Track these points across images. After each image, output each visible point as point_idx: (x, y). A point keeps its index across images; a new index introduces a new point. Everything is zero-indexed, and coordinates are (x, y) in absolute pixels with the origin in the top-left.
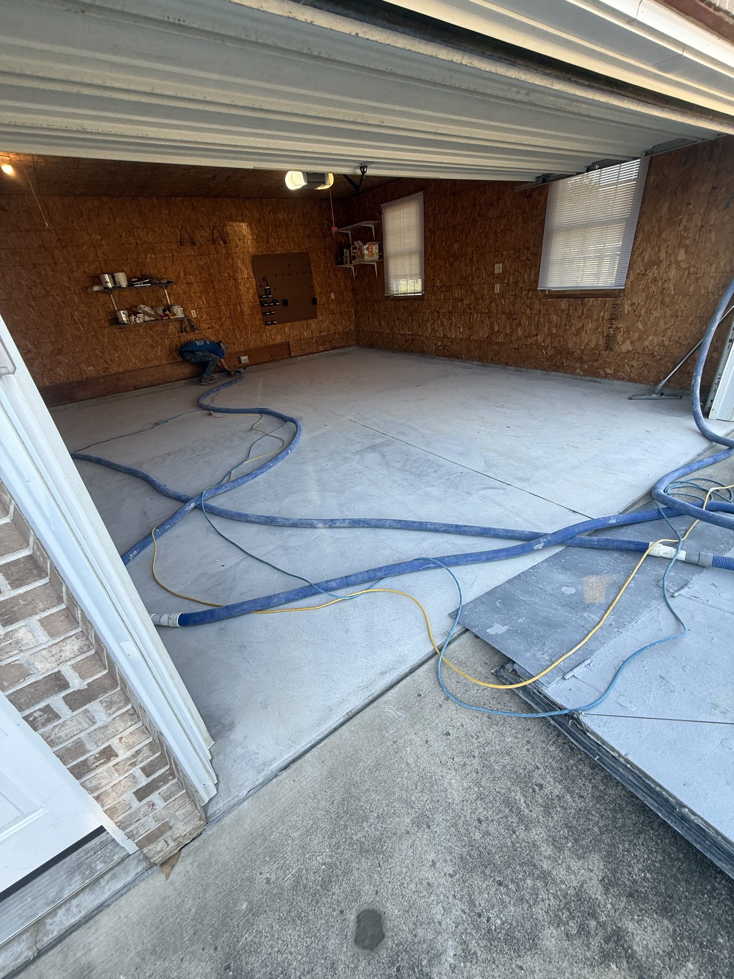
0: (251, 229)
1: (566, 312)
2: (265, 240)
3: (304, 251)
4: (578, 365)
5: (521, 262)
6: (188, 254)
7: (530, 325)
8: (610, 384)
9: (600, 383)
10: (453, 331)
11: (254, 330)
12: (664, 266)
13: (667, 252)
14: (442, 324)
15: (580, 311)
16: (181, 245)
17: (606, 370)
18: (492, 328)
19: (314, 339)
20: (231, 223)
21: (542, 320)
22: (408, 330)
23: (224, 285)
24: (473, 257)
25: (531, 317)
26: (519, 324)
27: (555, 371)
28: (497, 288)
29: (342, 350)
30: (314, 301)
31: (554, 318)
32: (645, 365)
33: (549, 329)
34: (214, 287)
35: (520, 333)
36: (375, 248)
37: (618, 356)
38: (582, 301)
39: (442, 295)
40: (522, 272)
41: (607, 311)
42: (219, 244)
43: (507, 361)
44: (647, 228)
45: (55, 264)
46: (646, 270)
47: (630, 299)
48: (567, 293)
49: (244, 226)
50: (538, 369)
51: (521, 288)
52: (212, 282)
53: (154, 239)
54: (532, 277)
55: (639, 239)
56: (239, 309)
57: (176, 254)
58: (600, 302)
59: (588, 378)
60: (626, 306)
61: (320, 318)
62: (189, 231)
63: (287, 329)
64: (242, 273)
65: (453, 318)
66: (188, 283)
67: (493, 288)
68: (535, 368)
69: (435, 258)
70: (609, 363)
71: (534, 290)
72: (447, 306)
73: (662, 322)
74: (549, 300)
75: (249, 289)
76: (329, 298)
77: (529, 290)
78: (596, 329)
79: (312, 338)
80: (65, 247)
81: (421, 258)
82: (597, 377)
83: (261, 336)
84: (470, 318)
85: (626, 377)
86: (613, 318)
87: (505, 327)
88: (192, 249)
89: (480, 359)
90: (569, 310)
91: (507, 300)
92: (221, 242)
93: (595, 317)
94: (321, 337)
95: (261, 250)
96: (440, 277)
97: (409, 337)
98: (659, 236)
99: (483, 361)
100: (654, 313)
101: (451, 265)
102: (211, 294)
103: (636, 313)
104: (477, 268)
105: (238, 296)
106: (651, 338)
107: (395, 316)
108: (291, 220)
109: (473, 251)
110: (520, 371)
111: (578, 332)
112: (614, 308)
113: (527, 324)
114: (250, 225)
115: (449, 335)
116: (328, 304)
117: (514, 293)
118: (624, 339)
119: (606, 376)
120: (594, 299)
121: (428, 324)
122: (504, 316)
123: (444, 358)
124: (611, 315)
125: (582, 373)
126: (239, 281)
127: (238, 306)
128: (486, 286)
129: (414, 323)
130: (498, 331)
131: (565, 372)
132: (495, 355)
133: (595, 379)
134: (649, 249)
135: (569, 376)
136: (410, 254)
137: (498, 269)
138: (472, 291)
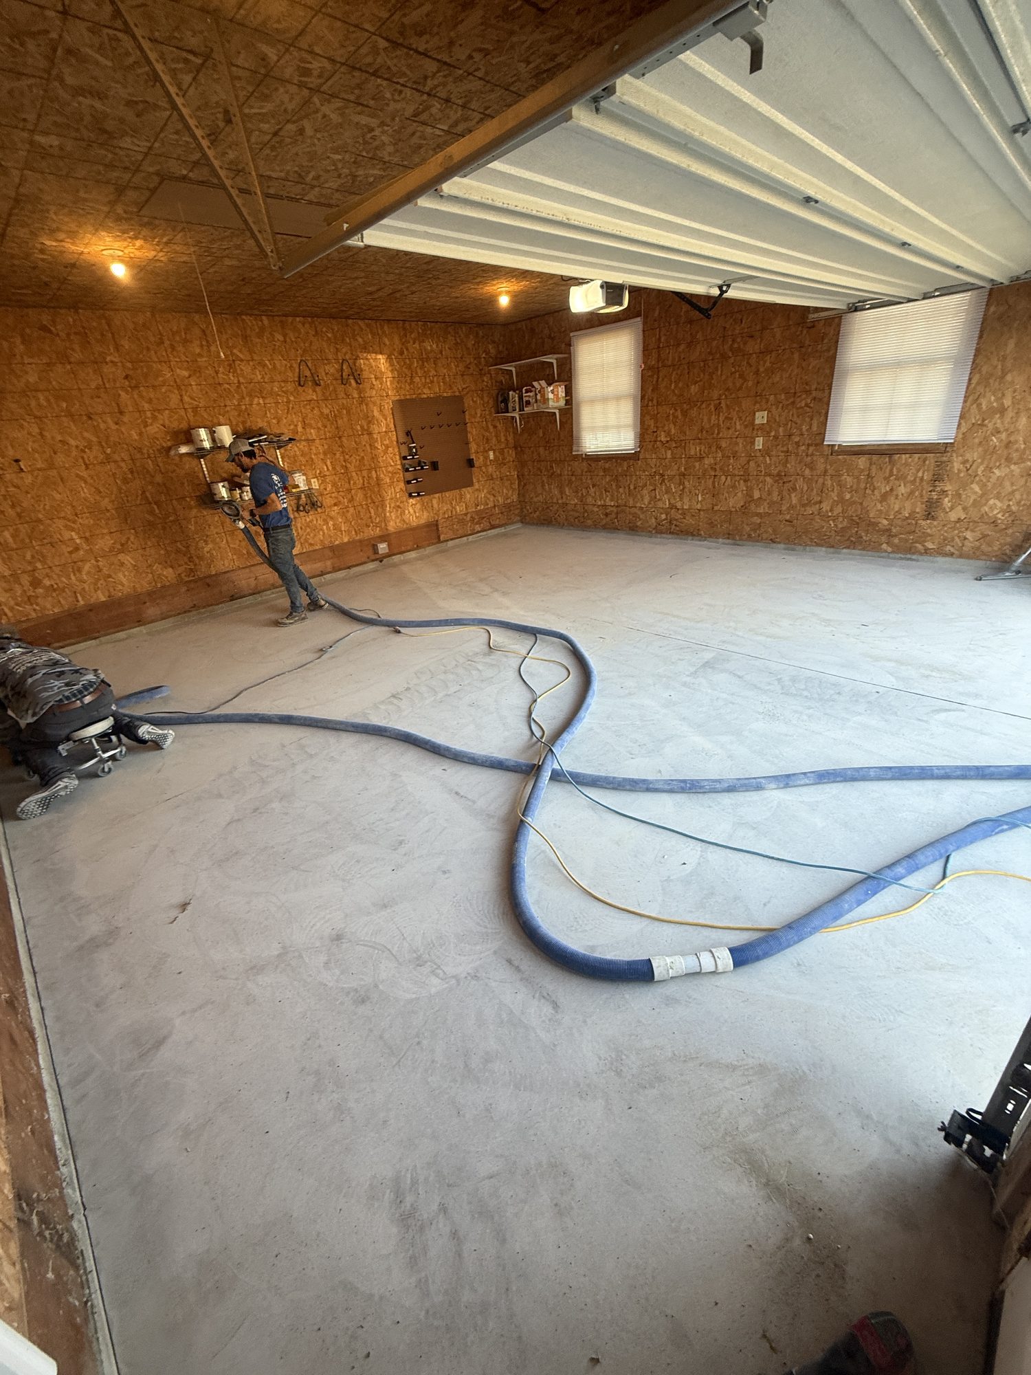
0: (392, 365)
1: (866, 473)
2: (408, 379)
3: (457, 394)
4: (884, 539)
5: (797, 409)
6: (309, 398)
7: (810, 489)
8: (932, 562)
9: (917, 561)
10: (686, 500)
11: (393, 505)
12: (1010, 414)
13: (1014, 397)
14: (668, 491)
15: (888, 471)
16: (300, 385)
17: (926, 544)
18: (749, 495)
19: (469, 516)
20: (365, 355)
21: (829, 482)
22: (611, 500)
23: (356, 442)
24: (720, 403)
25: (811, 479)
26: (794, 489)
27: (848, 547)
28: (759, 443)
29: (502, 530)
30: (470, 463)
31: (849, 480)
32: (984, 536)
33: (840, 495)
34: (342, 446)
35: (794, 501)
36: (561, 391)
37: (944, 526)
38: (890, 458)
39: (669, 453)
40: (799, 422)
41: (928, 470)
42: (350, 385)
43: (773, 537)
44: (985, 369)
45: (121, 413)
46: (984, 420)
47: (961, 456)
48: (868, 448)
49: (382, 358)
50: (822, 546)
51: (797, 443)
52: (340, 438)
53: (263, 378)
54: (815, 428)
55: (974, 381)
56: (375, 476)
57: (292, 398)
58: (916, 459)
59: (900, 555)
60: (955, 464)
61: (476, 486)
62: (309, 364)
63: (435, 502)
64: (379, 425)
65: (686, 483)
66: (307, 440)
67: (753, 443)
68: (818, 545)
69: (658, 404)
70: (930, 535)
71: (816, 445)
72: (676, 467)
73: (1007, 484)
74: (840, 457)
75: (387, 447)
76: (486, 458)
77: (808, 445)
78: (912, 493)
79: (466, 514)
80: (137, 387)
81: (635, 404)
82: (914, 554)
83: (403, 513)
84: (714, 482)
85: (956, 552)
86: (937, 478)
87: (769, 493)
88: (314, 391)
89: (729, 535)
90: (870, 470)
91: (774, 459)
92: (353, 382)
93: (910, 478)
94: (477, 513)
95: (403, 392)
96: (666, 428)
97: (612, 509)
98: (1003, 377)
99: (734, 539)
100: (996, 471)
101: (685, 414)
102: (338, 455)
103: (970, 472)
104: (726, 418)
105: (374, 458)
106: (991, 502)
107: (589, 481)
108: (441, 352)
109: (720, 395)
110: (793, 550)
111: (884, 497)
112: (938, 466)
113: (805, 488)
114: (389, 358)
115: (679, 505)
116: (486, 466)
117: (785, 449)
118: (952, 506)
119: (927, 552)
120: (908, 455)
121: (645, 492)
122: (768, 479)
123: (670, 536)
124: (934, 475)
125: (890, 549)
126: (375, 436)
127: (374, 472)
128: (740, 441)
129: (621, 490)
130: (760, 498)
131: (863, 549)
132: (755, 530)
133: (909, 556)
134: (988, 394)
135: (870, 553)
136: (618, 398)
137: (761, 418)
138: (719, 447)
